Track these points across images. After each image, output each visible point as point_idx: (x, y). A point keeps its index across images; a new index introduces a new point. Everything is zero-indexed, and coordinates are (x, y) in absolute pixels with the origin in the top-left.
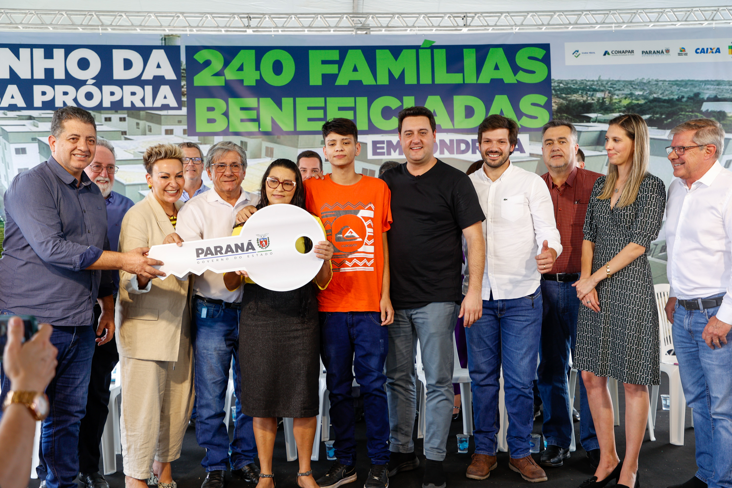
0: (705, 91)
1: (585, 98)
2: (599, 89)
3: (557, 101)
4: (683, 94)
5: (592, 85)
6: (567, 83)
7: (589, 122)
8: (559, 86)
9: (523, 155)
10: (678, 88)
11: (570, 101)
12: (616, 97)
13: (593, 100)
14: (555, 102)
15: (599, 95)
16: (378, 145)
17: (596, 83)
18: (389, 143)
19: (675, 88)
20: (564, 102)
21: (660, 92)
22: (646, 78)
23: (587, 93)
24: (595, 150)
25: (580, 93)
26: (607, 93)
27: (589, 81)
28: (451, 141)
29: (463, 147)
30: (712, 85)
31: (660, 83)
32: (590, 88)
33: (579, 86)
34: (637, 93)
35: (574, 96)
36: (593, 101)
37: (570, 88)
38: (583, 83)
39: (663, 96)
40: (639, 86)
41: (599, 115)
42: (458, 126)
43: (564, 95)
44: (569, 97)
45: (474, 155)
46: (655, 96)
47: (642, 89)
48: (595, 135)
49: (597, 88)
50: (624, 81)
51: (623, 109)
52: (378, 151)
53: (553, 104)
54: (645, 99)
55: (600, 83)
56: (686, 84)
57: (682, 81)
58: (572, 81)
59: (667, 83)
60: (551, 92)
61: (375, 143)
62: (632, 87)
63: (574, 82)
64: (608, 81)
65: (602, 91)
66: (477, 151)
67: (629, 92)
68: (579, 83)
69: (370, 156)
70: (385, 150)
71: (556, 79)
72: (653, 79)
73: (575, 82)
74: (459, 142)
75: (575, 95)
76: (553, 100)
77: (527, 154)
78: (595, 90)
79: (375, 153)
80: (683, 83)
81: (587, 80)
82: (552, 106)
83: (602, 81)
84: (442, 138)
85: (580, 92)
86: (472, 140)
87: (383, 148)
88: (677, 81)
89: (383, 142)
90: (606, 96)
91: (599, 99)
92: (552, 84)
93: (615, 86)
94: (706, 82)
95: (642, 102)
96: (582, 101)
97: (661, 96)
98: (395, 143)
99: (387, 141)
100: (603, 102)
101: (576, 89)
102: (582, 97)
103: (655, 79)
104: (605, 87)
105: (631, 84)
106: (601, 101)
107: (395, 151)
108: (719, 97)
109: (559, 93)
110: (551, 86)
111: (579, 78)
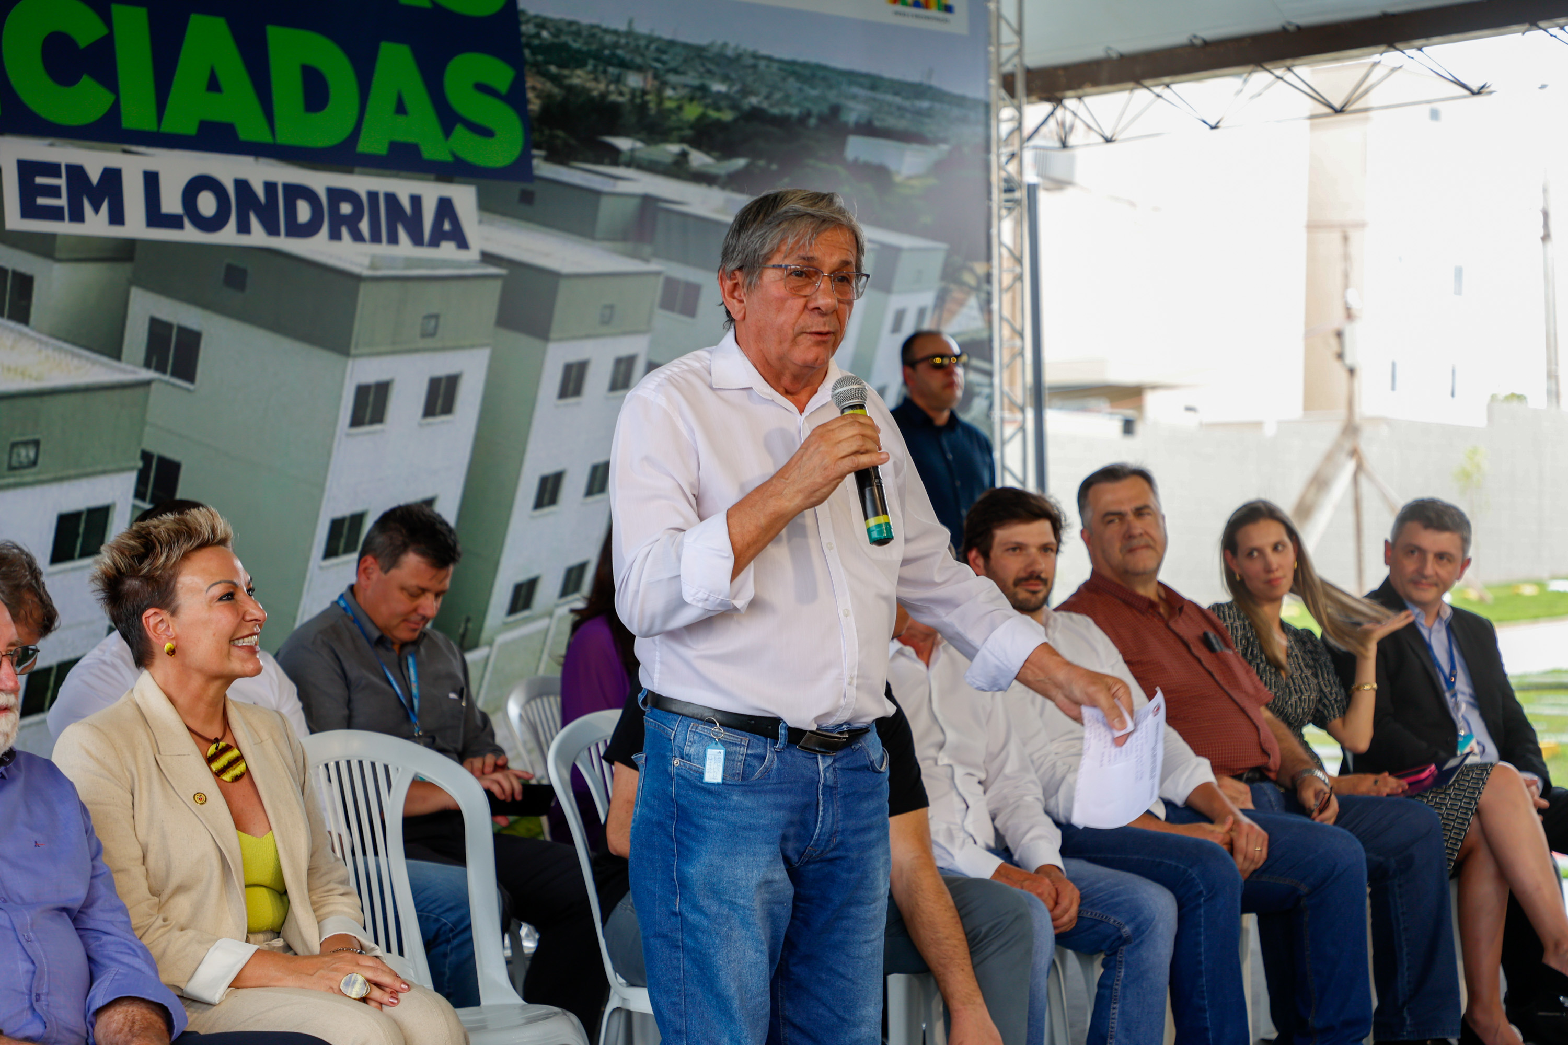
0: (851, 104)
1: (602, 86)
2: (632, 61)
3: (539, 86)
4: (808, 105)
5: (616, 45)
6: (558, 32)
7: (615, 163)
8: (538, 35)
9: (462, 255)
10: (798, 85)
11: (570, 89)
12: (669, 92)
13: (621, 94)
14: (534, 88)
15: (634, 80)
16: (39, 180)
17: (623, 41)
18: (76, 173)
19: (792, 84)
20: (556, 91)
21: (764, 91)
22: (732, 44)
23: (605, 72)
24: (634, 255)
25: (590, 67)
26: (650, 75)
27: (606, 31)
28: (270, 187)
29: (304, 212)
30: (861, 85)
31: (762, 64)
32: (614, 55)
33: (586, 43)
34: (718, 87)
35: (579, 77)
36: (621, 99)
37: (565, 47)
38: (593, 36)
39: (772, 106)
40: (718, 65)
41: (639, 145)
42: (286, 136)
43: (553, 69)
44: (566, 77)
45: (335, 244)
46: (754, 100)
47: (725, 78)
48: (632, 205)
49: (628, 57)
50: (686, 46)
51: (688, 132)
52: (41, 201)
53: (530, 95)
54: (734, 107)
55: (632, 44)
56: (814, 76)
57: (805, 65)
58: (570, 23)
59: (775, 66)
60: (522, 54)
61: (27, 170)
62: (703, 65)
63: (574, 28)
64: (651, 40)
65: (639, 69)
66: (344, 231)
67: (696, 82)
68: (585, 33)
69: (14, 221)
70: (62, 202)
71: (532, 12)
72: (745, 50)
73: (576, 30)
74: (295, 192)
75: (579, 72)
76: (530, 82)
77: (472, 255)
78: (624, 65)
79: (29, 210)
80: (807, 72)
81: (604, 25)
82: (526, 101)
83: (637, 37)
84: (242, 176)
85: (591, 63)
86: (331, 192)
87: (54, 192)
88: (793, 63)
89: (52, 169)
90: (649, 87)
91: (633, 92)
92: (523, 28)
93: (665, 57)
94: (851, 76)
95: (727, 116)
96: (595, 93)
97: (765, 105)
98: (95, 176)
99: (69, 167)
100: (644, 106)
101: (579, 51)
102: (596, 79)
103: (751, 48)
104: (643, 55)
105: (700, 56)
106: (638, 101)
107: (97, 209)
108: (877, 124)
109: (540, 58)
110: (519, 34)
111: (586, 19)
